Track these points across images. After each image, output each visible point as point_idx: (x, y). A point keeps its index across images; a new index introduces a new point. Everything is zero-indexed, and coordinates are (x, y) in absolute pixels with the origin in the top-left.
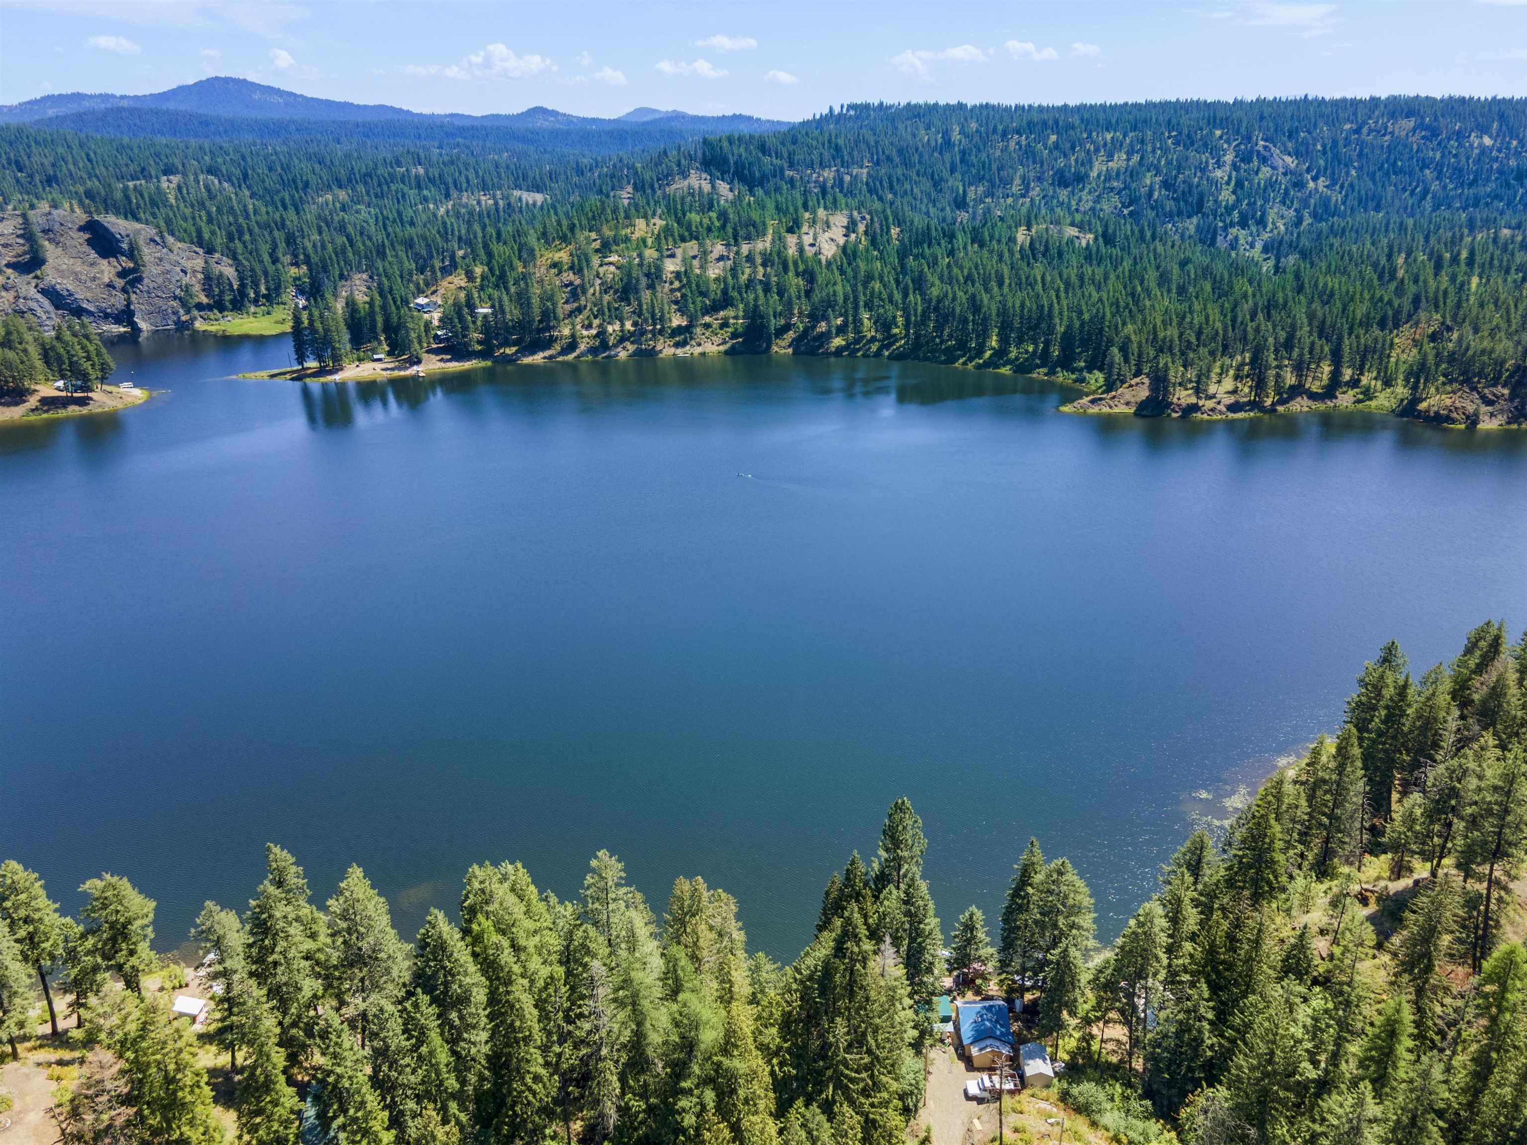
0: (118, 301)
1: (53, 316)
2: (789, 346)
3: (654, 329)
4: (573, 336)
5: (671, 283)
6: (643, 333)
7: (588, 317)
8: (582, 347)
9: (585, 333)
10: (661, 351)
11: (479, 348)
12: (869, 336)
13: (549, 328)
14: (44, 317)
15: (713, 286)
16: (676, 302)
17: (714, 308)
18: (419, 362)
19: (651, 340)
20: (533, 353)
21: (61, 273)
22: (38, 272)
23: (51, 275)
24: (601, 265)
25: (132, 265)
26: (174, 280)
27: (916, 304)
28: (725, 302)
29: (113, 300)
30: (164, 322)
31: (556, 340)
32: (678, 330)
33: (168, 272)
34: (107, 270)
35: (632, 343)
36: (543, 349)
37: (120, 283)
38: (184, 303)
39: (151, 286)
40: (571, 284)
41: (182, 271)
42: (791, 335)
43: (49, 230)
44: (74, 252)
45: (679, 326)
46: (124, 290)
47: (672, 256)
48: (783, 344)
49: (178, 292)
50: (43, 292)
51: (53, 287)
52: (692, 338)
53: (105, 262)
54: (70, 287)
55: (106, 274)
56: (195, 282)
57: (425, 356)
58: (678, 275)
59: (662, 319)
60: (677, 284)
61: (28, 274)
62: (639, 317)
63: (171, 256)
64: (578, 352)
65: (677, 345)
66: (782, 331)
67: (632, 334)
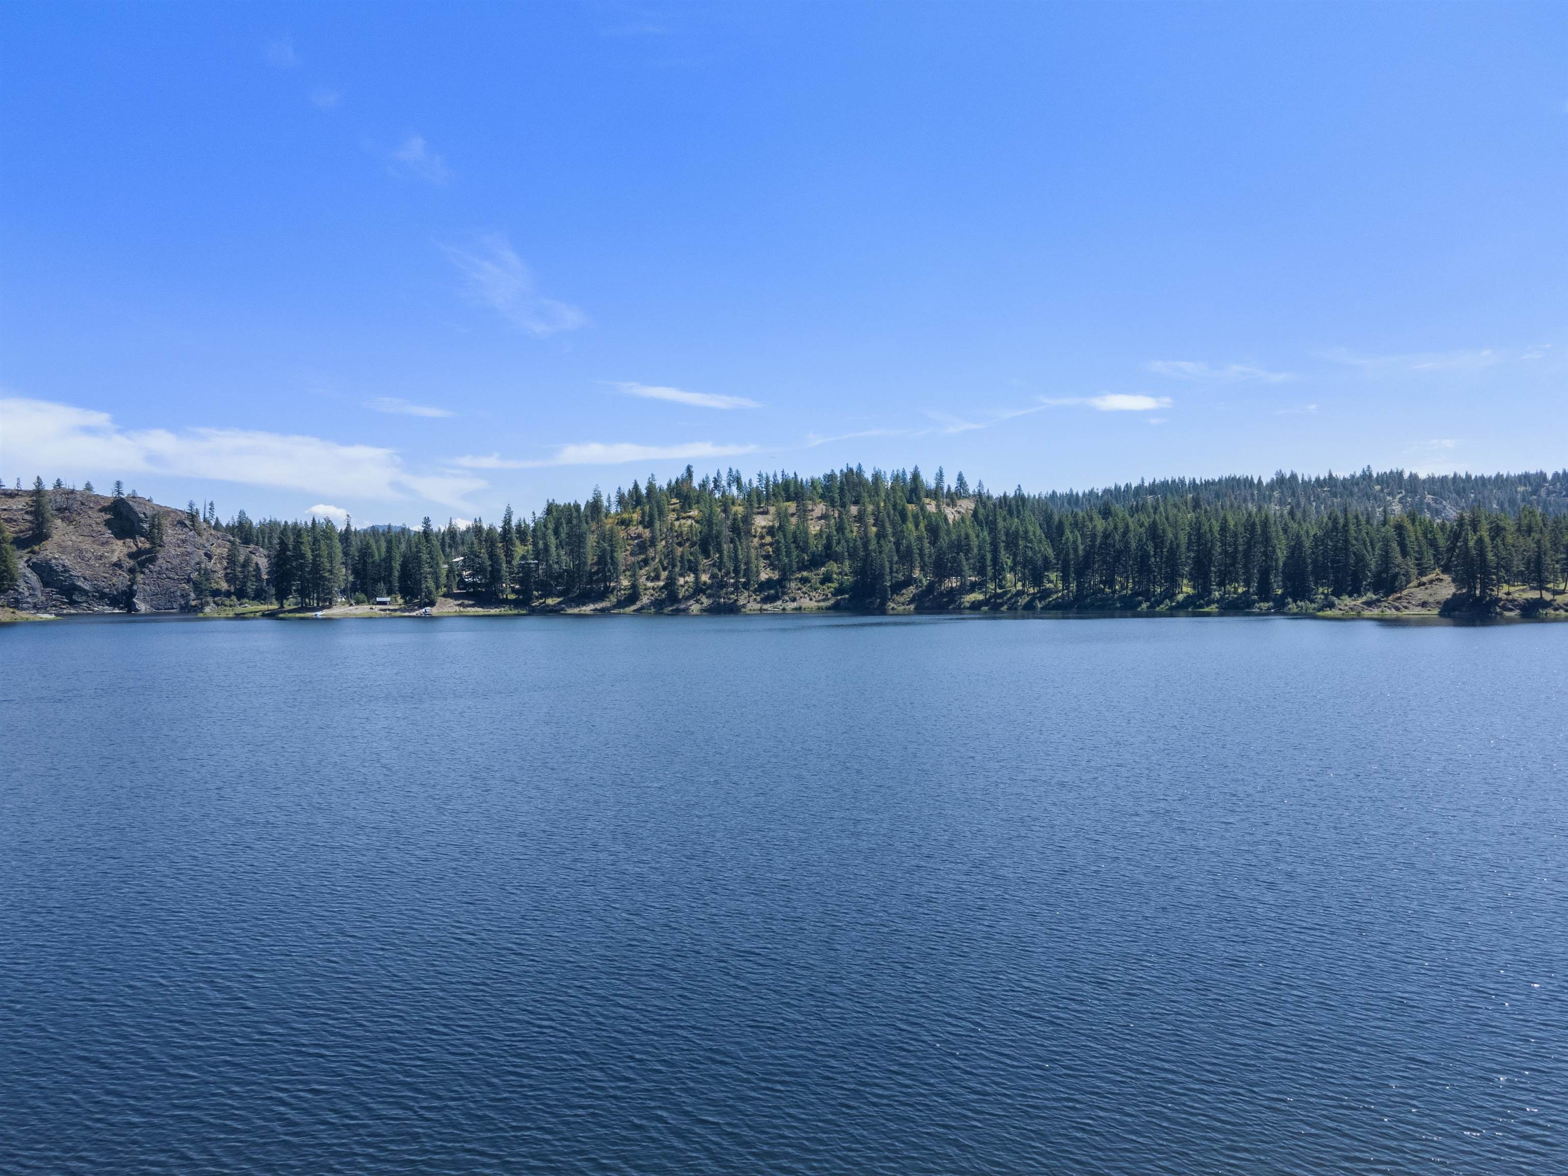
0: (121, 580)
1: (38, 593)
2: (910, 603)
3: (737, 582)
4: (634, 586)
5: (762, 537)
6: (722, 585)
7: (656, 570)
8: (645, 600)
9: (650, 584)
10: (744, 606)
11: (512, 597)
12: (1014, 590)
13: (606, 579)
14: (27, 594)
15: (812, 542)
16: (767, 557)
17: (815, 562)
18: (432, 604)
19: (732, 593)
20: (584, 604)
21: (63, 549)
22: (36, 548)
23: (49, 551)
24: (678, 519)
25: (148, 546)
26: (193, 563)
27: (1075, 542)
28: (829, 554)
29: (115, 580)
30: (169, 605)
31: (612, 592)
32: (769, 583)
33: (189, 554)
34: (119, 549)
35: (708, 597)
36: (595, 600)
37: (129, 563)
38: (197, 586)
39: (164, 566)
40: (639, 536)
41: (206, 554)
42: (912, 590)
43: (66, 509)
44: (86, 531)
45: (769, 580)
46: (131, 571)
47: (766, 513)
48: (902, 599)
49: (194, 575)
50: (34, 567)
51: (47, 562)
52: (784, 593)
53: (120, 543)
54: (67, 563)
55: (116, 554)
56: (217, 567)
57: (440, 600)
58: (771, 531)
59: (747, 573)
60: (768, 539)
61: (24, 548)
62: (720, 570)
63: (198, 539)
64: (638, 605)
65: (765, 600)
66: (898, 588)
67: (710, 587)
